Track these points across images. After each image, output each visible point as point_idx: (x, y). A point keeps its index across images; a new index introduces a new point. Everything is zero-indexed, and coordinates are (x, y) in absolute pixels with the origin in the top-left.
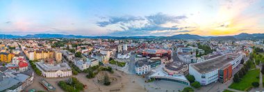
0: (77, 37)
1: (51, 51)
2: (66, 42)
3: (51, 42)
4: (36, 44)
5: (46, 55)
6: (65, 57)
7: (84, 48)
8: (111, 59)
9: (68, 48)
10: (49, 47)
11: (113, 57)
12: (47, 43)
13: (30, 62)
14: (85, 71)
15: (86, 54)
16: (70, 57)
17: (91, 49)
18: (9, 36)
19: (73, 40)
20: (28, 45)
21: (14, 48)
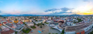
0: (37, 15)
1: (29, 20)
2: (33, 17)
3: (28, 17)
4: (24, 18)
5: (27, 21)
6: (32, 21)
7: (39, 19)
8: (45, 22)
9: (34, 19)
10: (28, 19)
11: (46, 21)
12: (27, 17)
13: (23, 22)
14: (37, 24)
15: (39, 20)
16: (34, 21)
17: (40, 19)
18: (14, 15)
19: (36, 17)
20: (21, 18)
21: (17, 19)
